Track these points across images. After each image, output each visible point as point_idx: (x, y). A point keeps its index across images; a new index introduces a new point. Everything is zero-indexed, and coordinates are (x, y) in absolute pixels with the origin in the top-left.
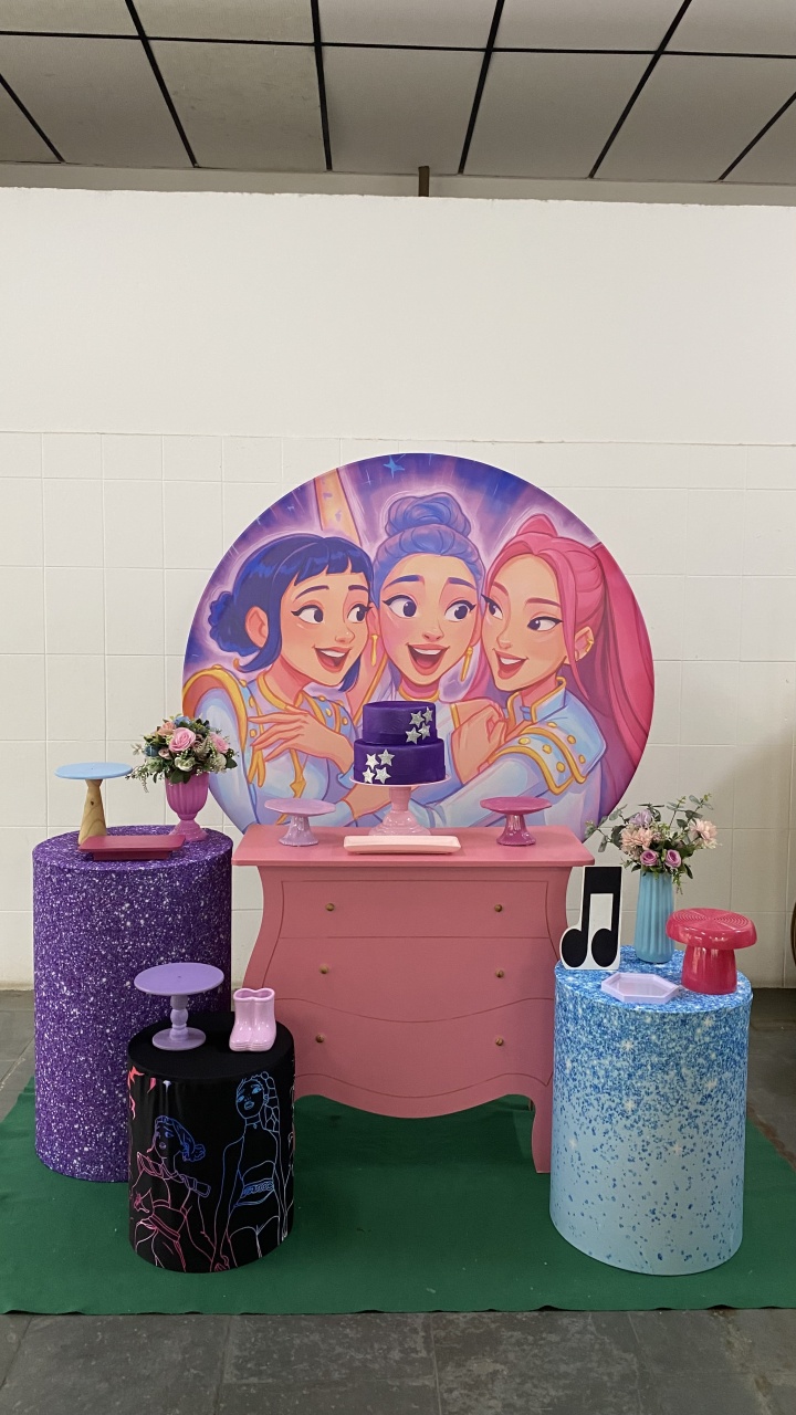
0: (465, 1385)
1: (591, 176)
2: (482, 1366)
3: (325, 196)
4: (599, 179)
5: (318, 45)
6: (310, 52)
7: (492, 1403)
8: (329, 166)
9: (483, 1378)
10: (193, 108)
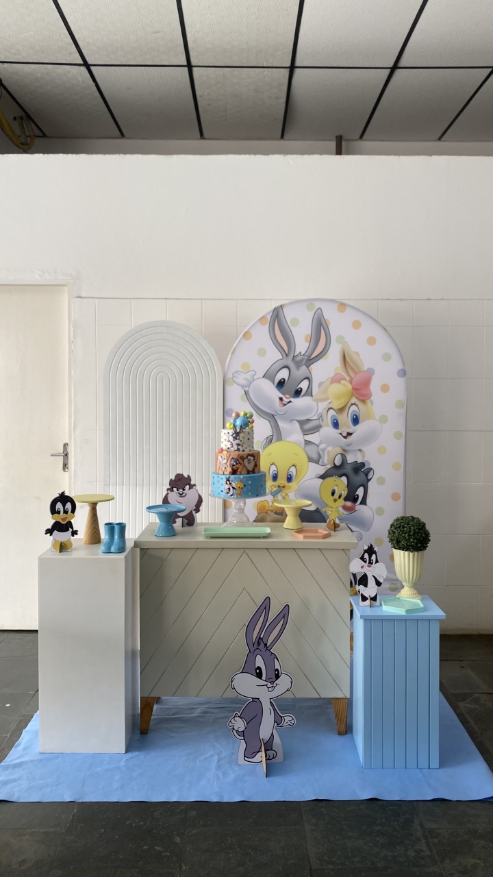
1: (440, 139)
4: (444, 141)
5: (292, 68)
6: (286, 72)
8: (282, 136)
10: (209, 105)
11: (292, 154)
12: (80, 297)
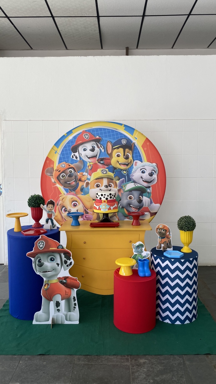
0: (137, 365)
1: (172, 48)
2: (142, 361)
3: (100, 56)
4: (174, 49)
5: (98, 17)
6: (96, 19)
7: (145, 370)
8: (102, 48)
9: (142, 363)
10: (66, 34)
11: (97, 55)
12: (5, 120)
